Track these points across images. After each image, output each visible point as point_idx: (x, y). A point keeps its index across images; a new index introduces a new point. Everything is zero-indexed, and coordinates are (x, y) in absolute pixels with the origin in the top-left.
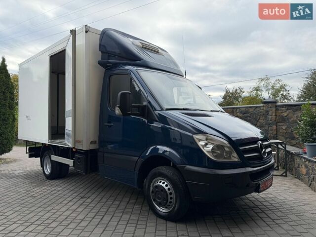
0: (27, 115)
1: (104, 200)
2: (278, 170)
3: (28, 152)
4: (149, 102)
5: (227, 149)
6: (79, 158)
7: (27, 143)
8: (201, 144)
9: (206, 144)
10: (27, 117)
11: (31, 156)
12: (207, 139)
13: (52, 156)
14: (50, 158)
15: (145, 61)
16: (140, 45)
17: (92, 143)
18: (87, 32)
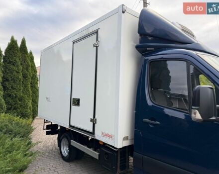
0: (48, 97)
3: (45, 128)
10: (47, 98)
13: (72, 140)
14: (69, 143)
18: (123, 12)
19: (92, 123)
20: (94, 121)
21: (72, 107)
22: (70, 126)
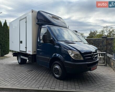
1: (38, 72)
2: (104, 63)
3: (13, 54)
4: (53, 38)
5: (79, 56)
6: (30, 57)
7: (12, 51)
8: (70, 53)
9: (72, 54)
10: (12, 42)
11: (14, 56)
12: (72, 52)
14: (20, 57)
15: (53, 23)
16: (52, 17)
17: (34, 52)
18: (32, 12)
19: (25, 49)
20: (26, 48)
21: (20, 44)
22: (20, 51)
